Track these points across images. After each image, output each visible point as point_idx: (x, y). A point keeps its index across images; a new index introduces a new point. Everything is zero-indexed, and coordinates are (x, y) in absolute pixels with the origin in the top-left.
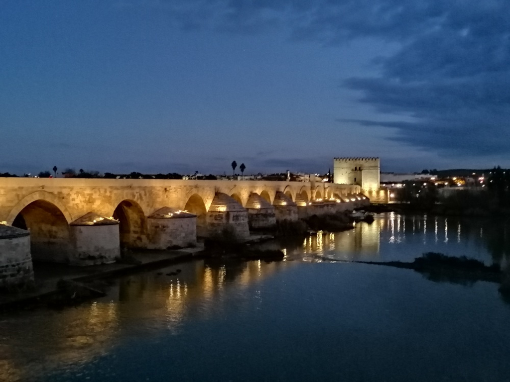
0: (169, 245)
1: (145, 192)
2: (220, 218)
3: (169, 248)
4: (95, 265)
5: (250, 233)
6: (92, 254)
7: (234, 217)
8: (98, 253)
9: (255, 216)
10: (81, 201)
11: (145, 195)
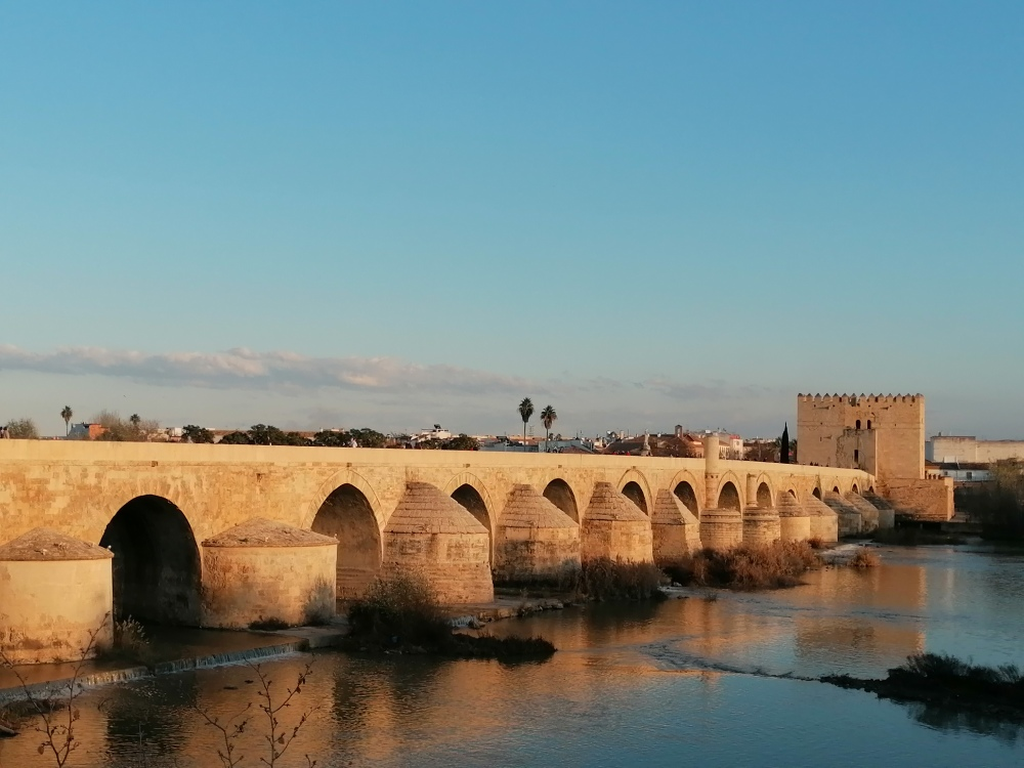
0: (255, 618)
1: (199, 478)
2: (414, 551)
3: (254, 626)
4: (39, 666)
5: (496, 593)
6: (32, 637)
7: (450, 547)
8: (49, 633)
9: (523, 547)
10: (14, 499)
11: (199, 484)
